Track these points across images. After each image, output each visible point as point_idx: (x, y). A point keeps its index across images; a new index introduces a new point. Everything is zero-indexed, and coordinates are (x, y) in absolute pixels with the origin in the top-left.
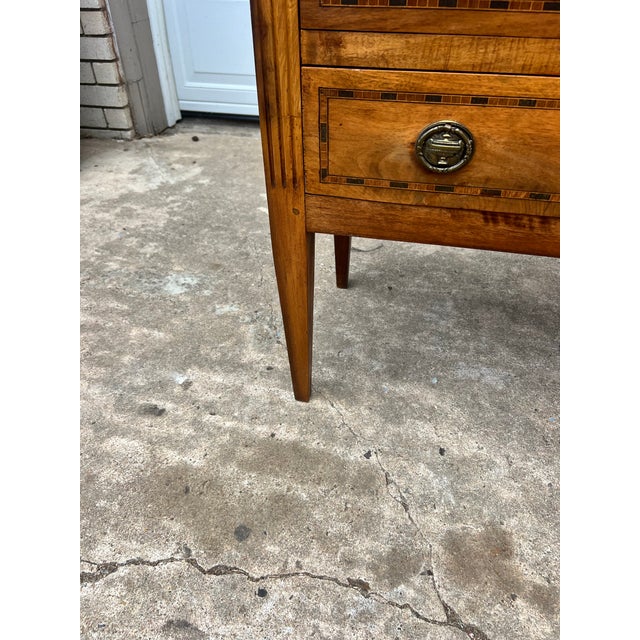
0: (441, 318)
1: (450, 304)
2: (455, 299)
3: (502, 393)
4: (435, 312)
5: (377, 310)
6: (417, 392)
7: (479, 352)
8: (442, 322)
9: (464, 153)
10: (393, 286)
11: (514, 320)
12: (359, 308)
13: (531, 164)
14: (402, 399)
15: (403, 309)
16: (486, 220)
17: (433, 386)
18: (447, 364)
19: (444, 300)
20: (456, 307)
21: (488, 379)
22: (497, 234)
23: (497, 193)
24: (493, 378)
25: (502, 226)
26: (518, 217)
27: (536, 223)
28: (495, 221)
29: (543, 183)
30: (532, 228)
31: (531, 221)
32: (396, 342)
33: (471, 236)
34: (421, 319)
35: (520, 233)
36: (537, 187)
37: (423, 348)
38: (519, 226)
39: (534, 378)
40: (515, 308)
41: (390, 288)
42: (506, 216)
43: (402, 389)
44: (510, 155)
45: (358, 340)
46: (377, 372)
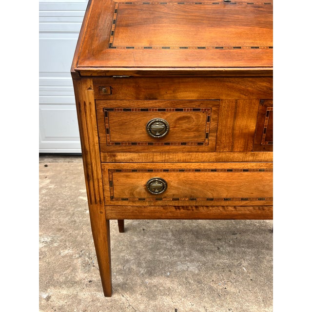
0: (167, 241)
1: (170, 234)
2: (172, 231)
3: (198, 275)
4: (164, 239)
5: (139, 242)
6: (161, 281)
7: (185, 256)
8: (168, 243)
9: (164, 187)
10: (145, 228)
11: (197, 238)
12: (131, 242)
13: (187, 189)
14: (155, 286)
15: (150, 239)
16: (176, 209)
17: (168, 277)
18: (173, 264)
19: (167, 232)
20: (173, 235)
21: (191, 268)
22: (181, 213)
23: (178, 199)
24: (193, 268)
25: (182, 210)
26: (187, 207)
27: (194, 208)
28: (179, 209)
29: (193, 195)
30: (193, 210)
31: (192, 207)
32: (149, 257)
33: (172, 215)
34: (159, 243)
35: (189, 212)
36: (191, 196)
37: (161, 258)
38: (188, 210)
39: (210, 265)
40: (197, 232)
41: (144, 230)
42: (183, 207)
43: (155, 281)
44: (180, 186)
45: (132, 258)
46: (142, 274)
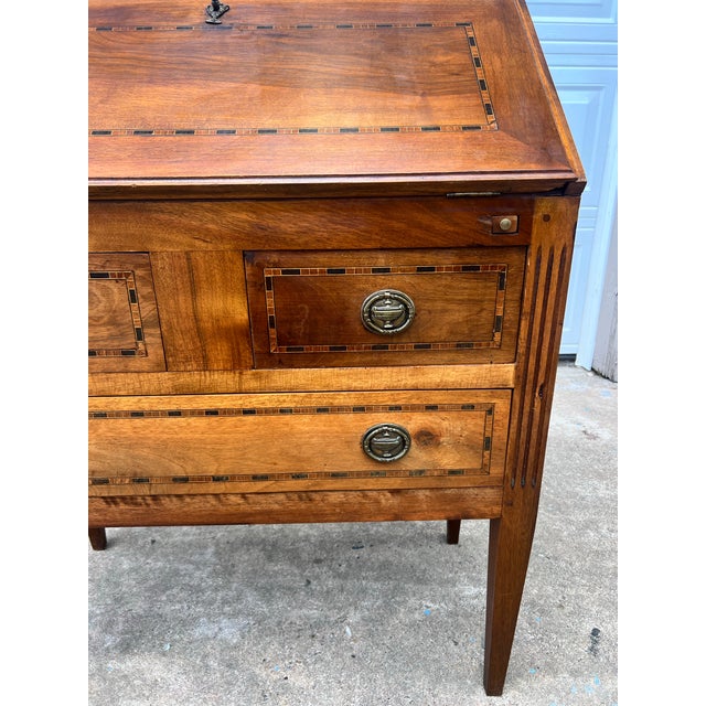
0: (198, 569)
2: (217, 545)
3: (235, 647)
4: (190, 562)
5: (132, 570)
6: (144, 665)
7: (225, 602)
8: (198, 574)
10: (158, 538)
12: (111, 572)
13: (122, 457)
14: (125, 676)
15: (160, 564)
16: (107, 502)
17: (164, 654)
18: (187, 623)
21: (226, 633)
22: (121, 513)
23: (105, 482)
24: (229, 631)
25: (122, 506)
26: (132, 498)
27: (149, 501)
28: (116, 504)
29: (138, 470)
30: (148, 505)
31: (144, 499)
32: (139, 607)
33: (100, 518)
34: (176, 573)
35: (140, 510)
36: (135, 474)
37: (168, 609)
38: (136, 504)
39: (272, 623)
40: (274, 545)
41: (153, 542)
42: (123, 498)
43: (129, 664)
44: (103, 452)
45: (98, 612)
46: (107, 649)
